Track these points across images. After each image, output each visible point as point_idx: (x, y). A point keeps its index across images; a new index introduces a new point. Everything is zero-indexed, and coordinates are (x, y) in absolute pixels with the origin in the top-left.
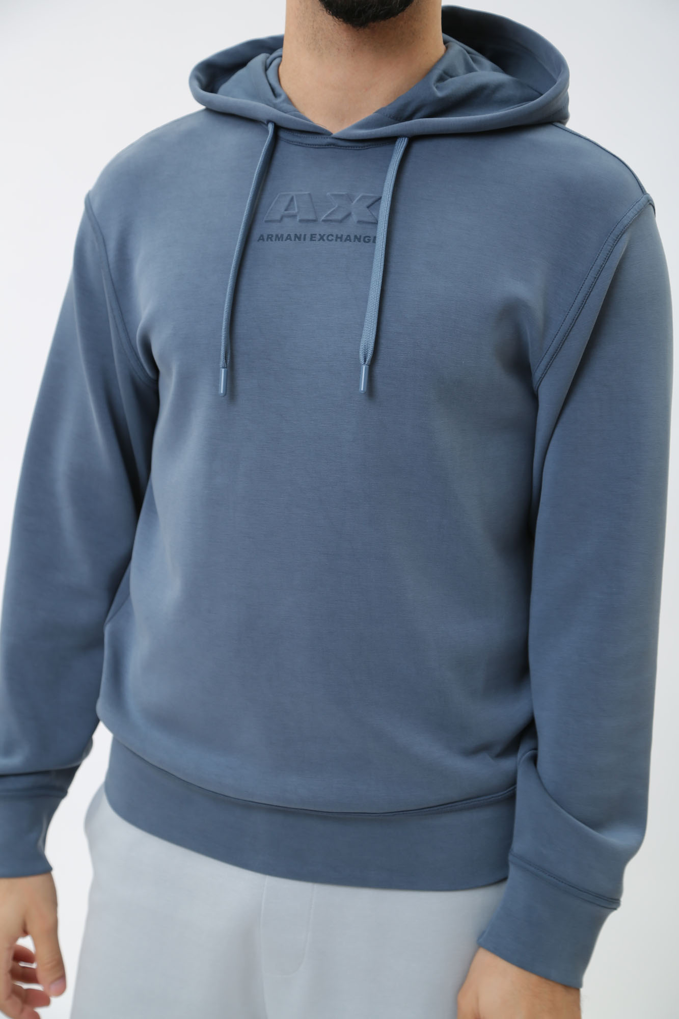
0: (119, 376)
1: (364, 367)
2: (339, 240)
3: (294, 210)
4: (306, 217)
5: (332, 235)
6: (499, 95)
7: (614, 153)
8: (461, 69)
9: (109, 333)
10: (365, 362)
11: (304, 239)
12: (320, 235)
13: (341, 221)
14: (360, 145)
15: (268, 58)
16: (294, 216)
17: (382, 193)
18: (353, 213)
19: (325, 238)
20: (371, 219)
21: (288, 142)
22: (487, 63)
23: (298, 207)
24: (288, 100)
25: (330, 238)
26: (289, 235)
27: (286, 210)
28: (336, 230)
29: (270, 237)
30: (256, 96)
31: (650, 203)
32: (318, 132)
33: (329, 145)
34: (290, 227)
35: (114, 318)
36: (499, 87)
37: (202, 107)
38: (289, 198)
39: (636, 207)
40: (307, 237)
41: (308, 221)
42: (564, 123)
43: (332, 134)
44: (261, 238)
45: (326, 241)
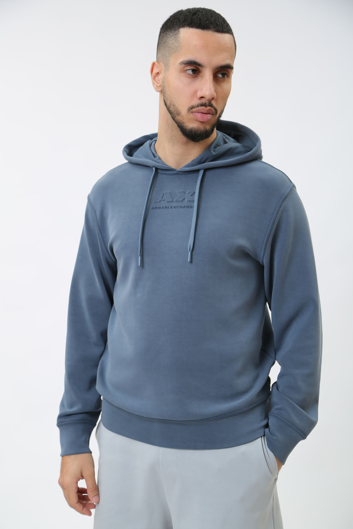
0: (102, 261)
1: (189, 253)
2: (181, 208)
3: (165, 198)
4: (169, 200)
5: (179, 206)
6: (237, 151)
7: (279, 169)
8: (222, 143)
9: (98, 245)
10: (190, 251)
11: (168, 208)
12: (174, 206)
13: (182, 201)
14: (187, 173)
15: (150, 141)
16: (165, 200)
17: (195, 190)
18: (186, 198)
19: (176, 207)
20: (192, 200)
21: (162, 174)
22: (232, 139)
23: (166, 197)
24: (160, 158)
25: (178, 207)
26: (163, 207)
27: (162, 198)
28: (180, 204)
29: (156, 208)
30: (147, 157)
31: (294, 186)
32: (170, 170)
33: (176, 174)
34: (163, 204)
35: (100, 239)
36: (236, 148)
37: (128, 161)
38: (162, 194)
39: (289, 188)
40: (169, 207)
41: (170, 202)
42: (261, 159)
43: (176, 170)
44: (153, 208)
45: (176, 208)
